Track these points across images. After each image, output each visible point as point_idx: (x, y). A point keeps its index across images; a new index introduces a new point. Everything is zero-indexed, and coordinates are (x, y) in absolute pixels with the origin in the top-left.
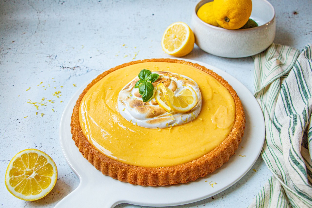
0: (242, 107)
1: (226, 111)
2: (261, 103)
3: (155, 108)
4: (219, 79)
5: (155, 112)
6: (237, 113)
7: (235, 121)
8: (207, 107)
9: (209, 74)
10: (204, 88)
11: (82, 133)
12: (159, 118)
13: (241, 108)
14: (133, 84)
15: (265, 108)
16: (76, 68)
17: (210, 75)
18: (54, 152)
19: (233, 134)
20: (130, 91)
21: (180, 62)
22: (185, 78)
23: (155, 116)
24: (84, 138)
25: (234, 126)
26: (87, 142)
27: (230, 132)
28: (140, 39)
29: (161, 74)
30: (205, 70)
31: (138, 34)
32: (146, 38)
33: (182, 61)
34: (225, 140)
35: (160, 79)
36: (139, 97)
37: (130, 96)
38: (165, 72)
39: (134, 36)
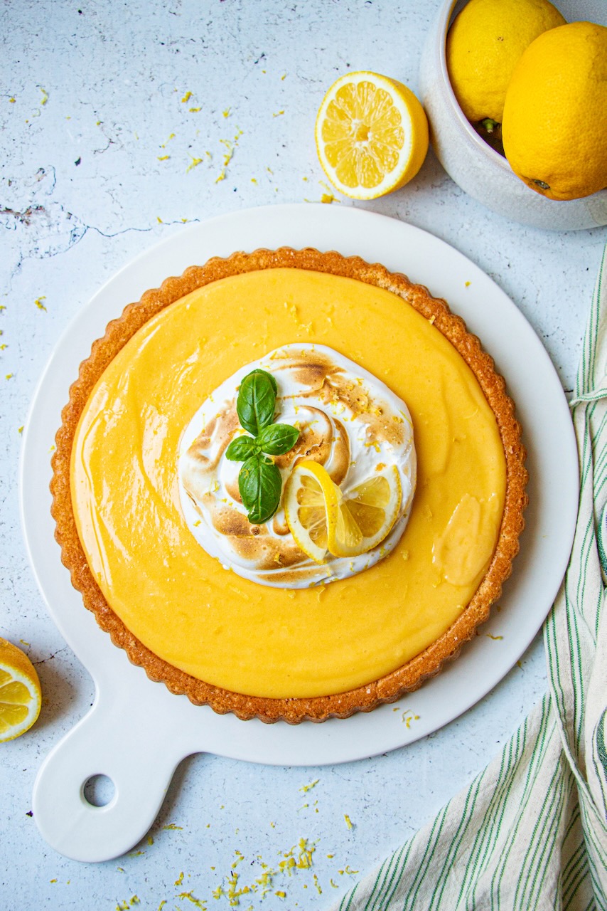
0: (522, 499)
1: (476, 519)
2: (585, 441)
3: (282, 544)
4: (478, 369)
5: (282, 557)
6: (504, 524)
7: (495, 551)
8: (427, 506)
9: (452, 343)
10: (428, 425)
11: (88, 571)
12: (291, 571)
13: (520, 501)
14: (222, 427)
15: (591, 467)
16: (33, 217)
17: (455, 347)
18: (16, 572)
19: (480, 601)
20: (214, 467)
21: (369, 275)
22: (376, 403)
23: (281, 567)
24: (95, 591)
25: (488, 575)
26: (103, 608)
27: (475, 594)
28: (242, 60)
29: (306, 381)
30: (442, 322)
31: (236, 32)
32: (263, 55)
33: (375, 272)
34: (458, 622)
35: (302, 440)
36: (240, 501)
37: (214, 489)
38: (319, 370)
39: (222, 40)
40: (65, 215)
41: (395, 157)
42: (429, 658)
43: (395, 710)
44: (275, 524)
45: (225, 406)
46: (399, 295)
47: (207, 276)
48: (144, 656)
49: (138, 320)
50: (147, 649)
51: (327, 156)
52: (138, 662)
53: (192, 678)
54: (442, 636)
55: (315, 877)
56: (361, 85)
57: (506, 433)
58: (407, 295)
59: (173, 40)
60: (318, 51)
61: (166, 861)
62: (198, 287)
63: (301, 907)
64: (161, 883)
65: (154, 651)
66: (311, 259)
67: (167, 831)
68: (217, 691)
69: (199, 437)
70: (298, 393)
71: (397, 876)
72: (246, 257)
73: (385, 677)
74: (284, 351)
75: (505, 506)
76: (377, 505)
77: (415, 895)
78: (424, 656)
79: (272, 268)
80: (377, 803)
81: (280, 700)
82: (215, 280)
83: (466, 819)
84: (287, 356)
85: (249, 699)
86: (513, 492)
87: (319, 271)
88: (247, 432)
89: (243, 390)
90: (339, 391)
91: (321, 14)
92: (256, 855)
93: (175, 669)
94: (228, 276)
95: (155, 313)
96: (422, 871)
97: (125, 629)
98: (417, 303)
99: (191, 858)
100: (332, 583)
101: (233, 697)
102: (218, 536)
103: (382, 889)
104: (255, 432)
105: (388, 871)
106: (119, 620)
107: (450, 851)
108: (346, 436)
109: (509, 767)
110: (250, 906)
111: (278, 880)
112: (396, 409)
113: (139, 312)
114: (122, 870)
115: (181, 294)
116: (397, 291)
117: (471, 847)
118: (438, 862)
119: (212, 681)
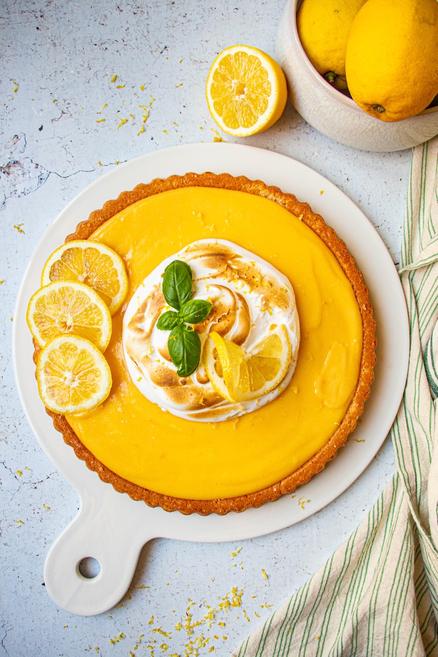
0: (375, 342)
1: (344, 360)
2: (411, 297)
3: (205, 391)
4: (336, 251)
6: (363, 361)
8: (309, 353)
9: (316, 233)
10: (304, 293)
12: (213, 410)
13: (373, 344)
15: (417, 316)
16: (12, 169)
17: (319, 236)
19: (351, 418)
20: (149, 336)
21: (253, 188)
22: (267, 279)
23: (205, 407)
24: (70, 432)
25: (355, 399)
26: (77, 445)
27: (346, 413)
28: (152, 52)
29: (213, 266)
30: (308, 218)
31: (146, 33)
32: (166, 47)
33: (257, 186)
34: (335, 434)
35: (214, 311)
36: (170, 360)
37: (150, 353)
38: (222, 257)
39: (136, 39)
40: (33, 165)
41: (266, 103)
42: (316, 462)
43: (293, 497)
44: (198, 376)
45: (154, 289)
46: (275, 201)
47: (134, 196)
48: (110, 477)
49: (87, 232)
50: (111, 472)
51: (216, 109)
52: (106, 480)
53: (146, 490)
54: (325, 445)
55: (244, 611)
56: (237, 54)
57: (360, 295)
58: (281, 201)
59: (102, 42)
60: (204, 42)
61: (141, 609)
62: (129, 205)
63: (236, 631)
64: (139, 624)
65: (117, 473)
66: (210, 179)
67: (140, 590)
68: (165, 498)
69: (136, 314)
70: (208, 276)
71: (301, 607)
72: (162, 181)
73: (286, 478)
74: (195, 245)
75: (363, 348)
76: (274, 356)
77: (313, 616)
78: (313, 461)
79: (181, 187)
80: (283, 559)
81: (211, 501)
82: (141, 199)
83: (346, 566)
84: (198, 248)
85: (188, 502)
86: (368, 337)
87: (216, 187)
88: (171, 308)
89: (166, 276)
90: (238, 272)
91: (203, 18)
92: (202, 601)
93: (133, 485)
94: (150, 195)
95: (99, 226)
96: (317, 602)
97: (94, 458)
98: (289, 205)
99: (158, 606)
100: (243, 415)
101: (176, 502)
102: (156, 388)
103: (291, 616)
104: (178, 307)
105: (295, 604)
106: (90, 453)
107: (335, 586)
108: (247, 305)
109: (373, 528)
110: (201, 634)
111: (219, 616)
112: (282, 282)
113: (87, 226)
114: (111, 617)
115: (116, 211)
116: (274, 198)
117: (349, 582)
118: (327, 595)
119: (161, 491)
